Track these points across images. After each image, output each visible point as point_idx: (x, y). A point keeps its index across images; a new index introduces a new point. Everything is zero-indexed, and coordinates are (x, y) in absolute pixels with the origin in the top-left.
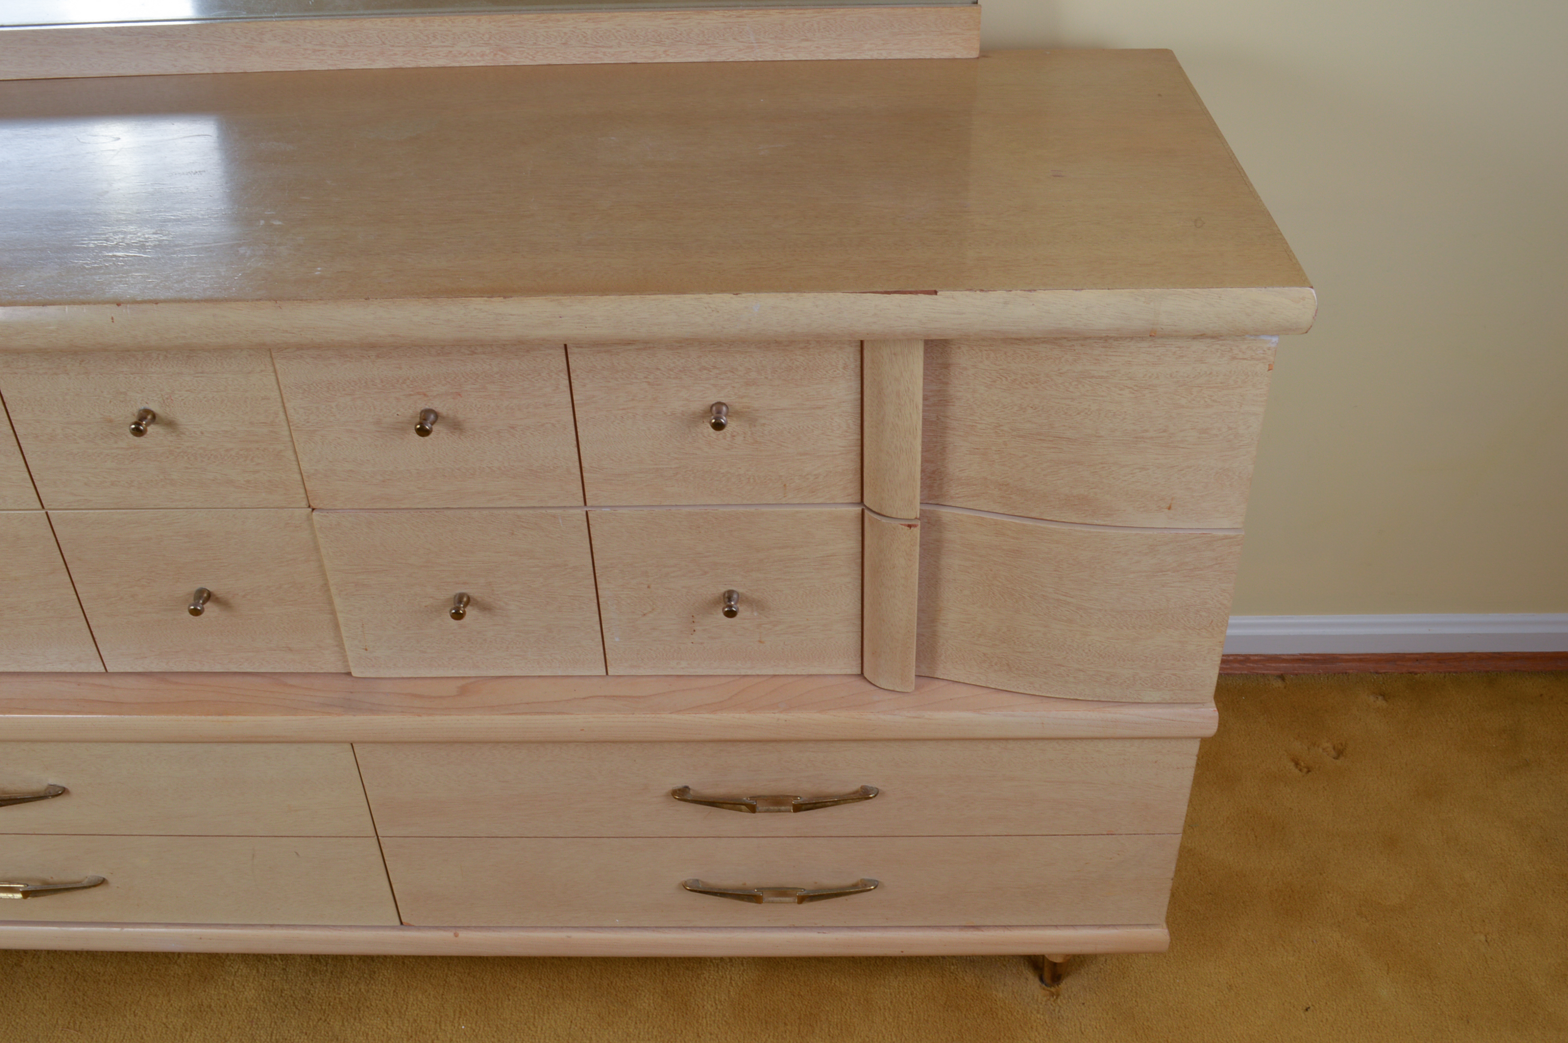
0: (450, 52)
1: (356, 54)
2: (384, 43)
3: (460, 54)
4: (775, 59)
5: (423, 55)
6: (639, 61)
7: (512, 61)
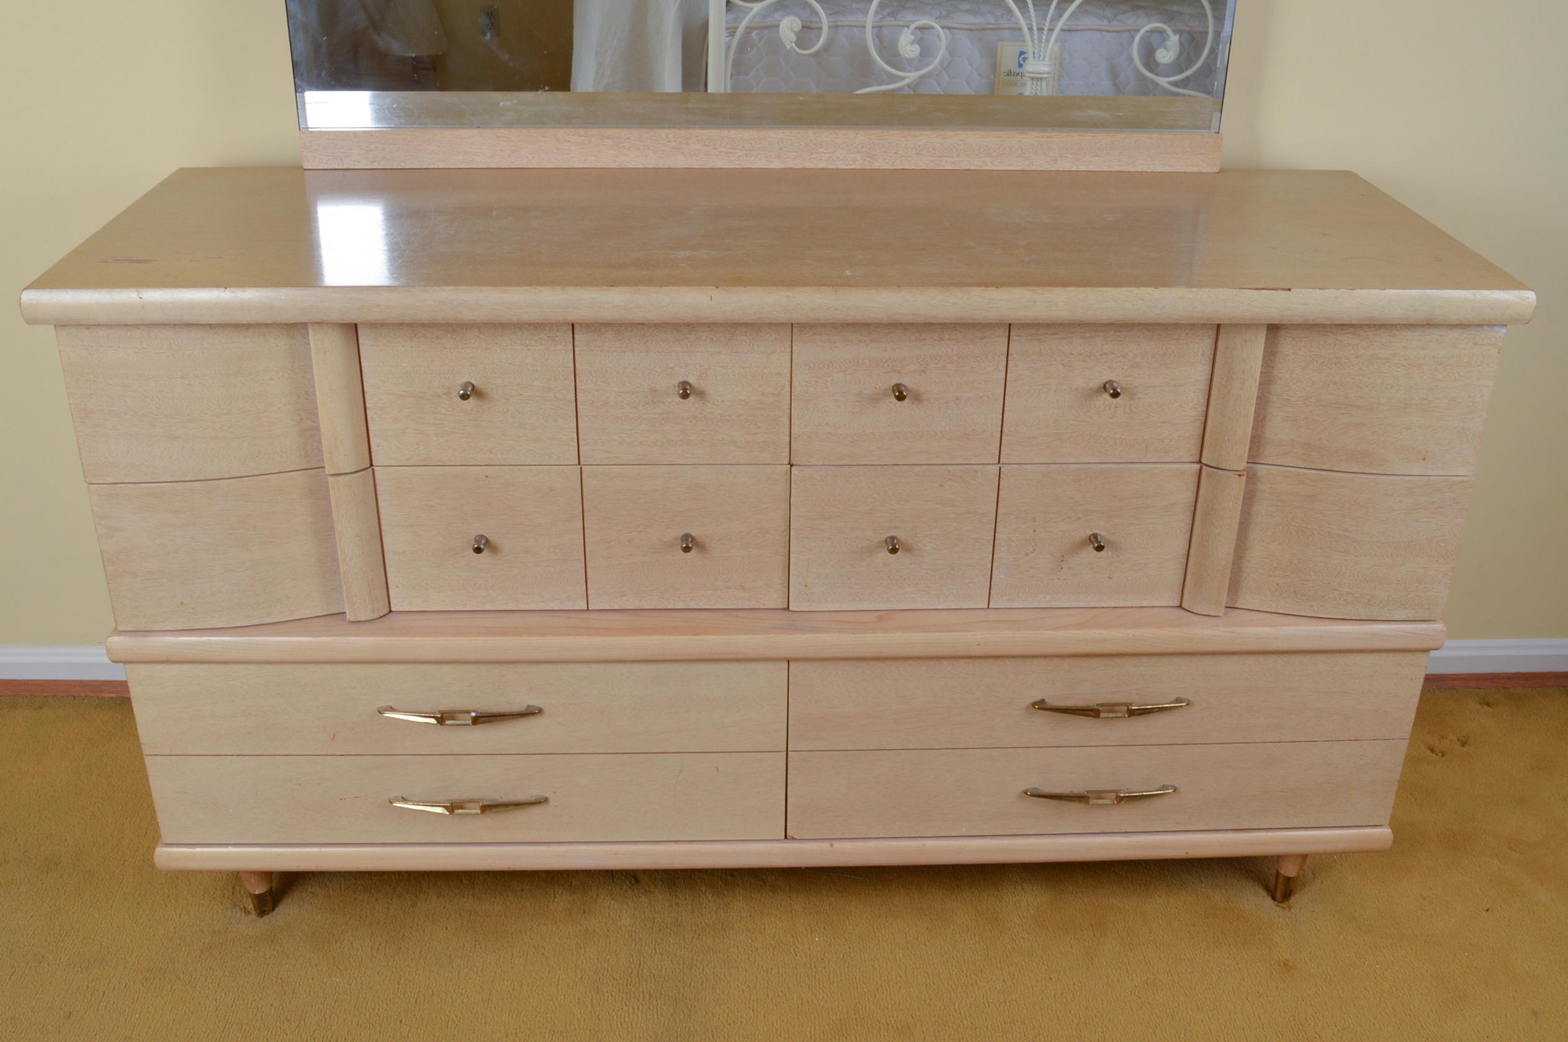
0: (831, 157)
1: (759, 156)
2: (781, 149)
3: (837, 159)
4: (1072, 170)
5: (810, 159)
6: (971, 168)
7: (876, 165)
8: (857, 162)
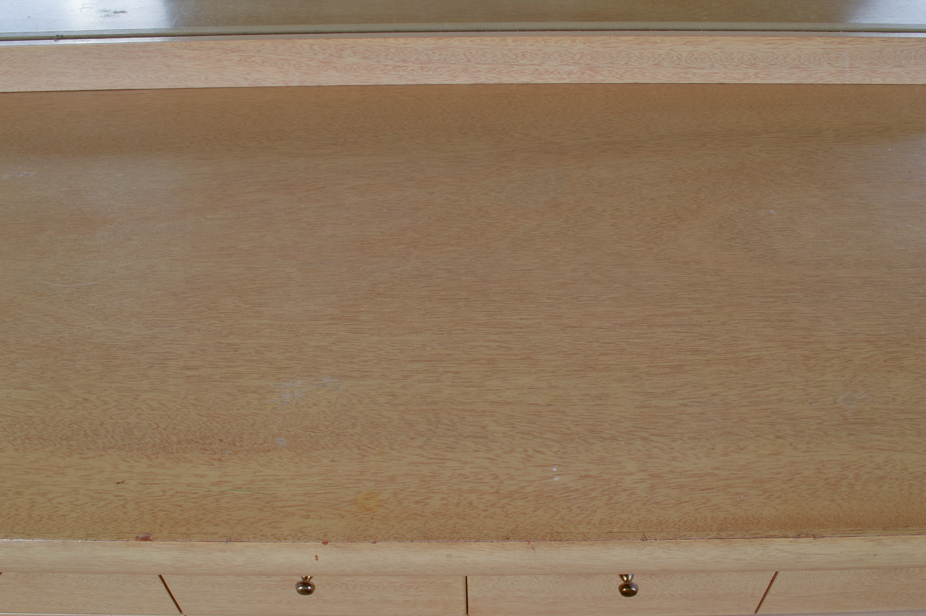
0: (537, 70)
1: (438, 70)
2: (469, 61)
3: (546, 72)
5: (508, 73)
7: (599, 79)
8: (572, 76)
